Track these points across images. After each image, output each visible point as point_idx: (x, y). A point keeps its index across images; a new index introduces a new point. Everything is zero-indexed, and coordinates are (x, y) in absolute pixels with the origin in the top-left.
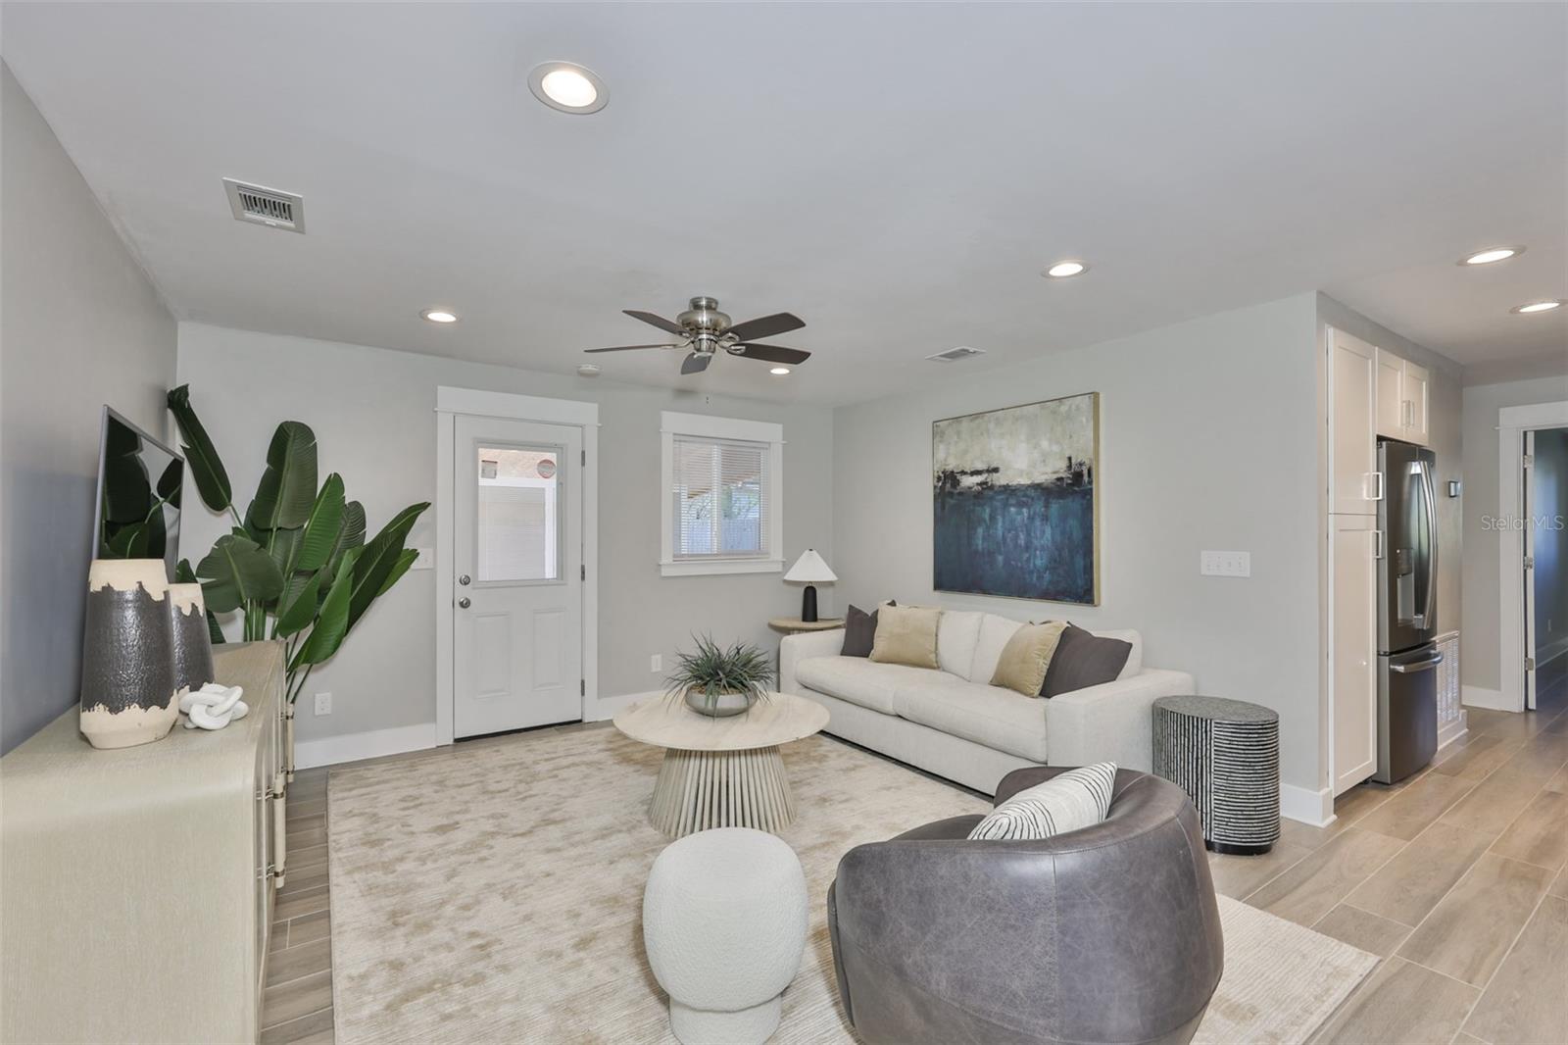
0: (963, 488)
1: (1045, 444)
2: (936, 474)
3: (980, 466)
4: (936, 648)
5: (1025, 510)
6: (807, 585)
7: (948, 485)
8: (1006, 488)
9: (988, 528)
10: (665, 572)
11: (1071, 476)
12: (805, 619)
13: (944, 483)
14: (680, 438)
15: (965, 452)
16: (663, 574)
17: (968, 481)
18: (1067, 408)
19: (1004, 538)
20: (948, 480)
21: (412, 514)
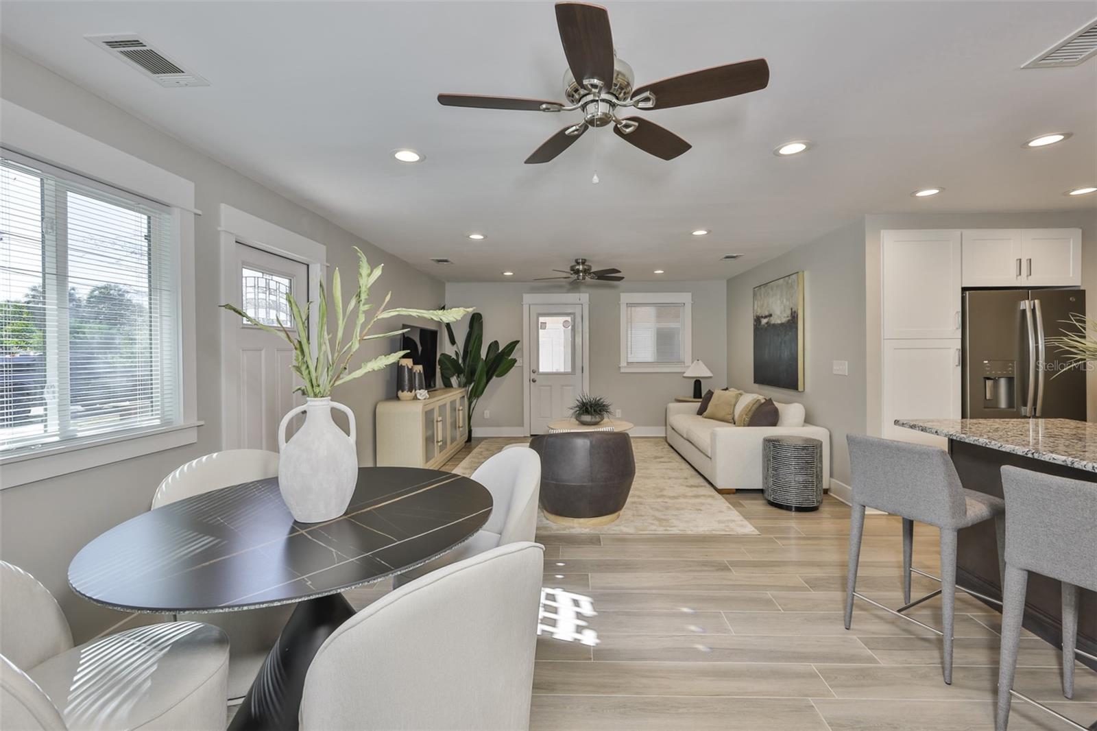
0: (762, 325)
1: (785, 301)
2: (754, 318)
3: (767, 313)
4: (733, 412)
5: (779, 338)
6: (696, 379)
8: (774, 325)
9: (769, 347)
10: (622, 370)
11: (791, 318)
12: (695, 397)
13: (756, 323)
14: (629, 305)
15: (763, 305)
17: (763, 322)
18: (790, 281)
19: (773, 355)
20: (758, 321)
21: (513, 345)
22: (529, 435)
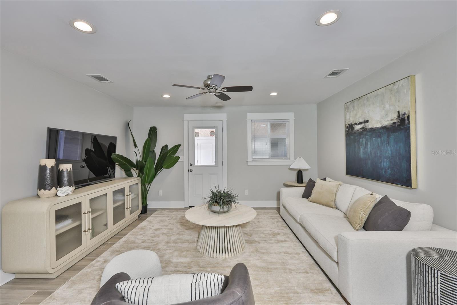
0: (355, 131)
1: (387, 106)
2: (346, 126)
3: (361, 120)
4: (335, 200)
5: (379, 139)
6: (299, 170)
7: (350, 130)
8: (372, 129)
9: (365, 148)
10: (249, 164)
11: (399, 121)
12: (298, 182)
13: (349, 129)
14: (254, 121)
15: (356, 115)
16: (248, 165)
17: (357, 127)
18: (397, 87)
19: (371, 153)
20: (350, 127)
21: (176, 148)
22: (188, 207)
